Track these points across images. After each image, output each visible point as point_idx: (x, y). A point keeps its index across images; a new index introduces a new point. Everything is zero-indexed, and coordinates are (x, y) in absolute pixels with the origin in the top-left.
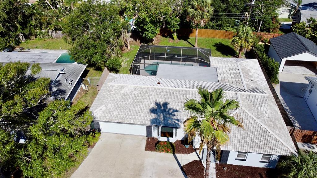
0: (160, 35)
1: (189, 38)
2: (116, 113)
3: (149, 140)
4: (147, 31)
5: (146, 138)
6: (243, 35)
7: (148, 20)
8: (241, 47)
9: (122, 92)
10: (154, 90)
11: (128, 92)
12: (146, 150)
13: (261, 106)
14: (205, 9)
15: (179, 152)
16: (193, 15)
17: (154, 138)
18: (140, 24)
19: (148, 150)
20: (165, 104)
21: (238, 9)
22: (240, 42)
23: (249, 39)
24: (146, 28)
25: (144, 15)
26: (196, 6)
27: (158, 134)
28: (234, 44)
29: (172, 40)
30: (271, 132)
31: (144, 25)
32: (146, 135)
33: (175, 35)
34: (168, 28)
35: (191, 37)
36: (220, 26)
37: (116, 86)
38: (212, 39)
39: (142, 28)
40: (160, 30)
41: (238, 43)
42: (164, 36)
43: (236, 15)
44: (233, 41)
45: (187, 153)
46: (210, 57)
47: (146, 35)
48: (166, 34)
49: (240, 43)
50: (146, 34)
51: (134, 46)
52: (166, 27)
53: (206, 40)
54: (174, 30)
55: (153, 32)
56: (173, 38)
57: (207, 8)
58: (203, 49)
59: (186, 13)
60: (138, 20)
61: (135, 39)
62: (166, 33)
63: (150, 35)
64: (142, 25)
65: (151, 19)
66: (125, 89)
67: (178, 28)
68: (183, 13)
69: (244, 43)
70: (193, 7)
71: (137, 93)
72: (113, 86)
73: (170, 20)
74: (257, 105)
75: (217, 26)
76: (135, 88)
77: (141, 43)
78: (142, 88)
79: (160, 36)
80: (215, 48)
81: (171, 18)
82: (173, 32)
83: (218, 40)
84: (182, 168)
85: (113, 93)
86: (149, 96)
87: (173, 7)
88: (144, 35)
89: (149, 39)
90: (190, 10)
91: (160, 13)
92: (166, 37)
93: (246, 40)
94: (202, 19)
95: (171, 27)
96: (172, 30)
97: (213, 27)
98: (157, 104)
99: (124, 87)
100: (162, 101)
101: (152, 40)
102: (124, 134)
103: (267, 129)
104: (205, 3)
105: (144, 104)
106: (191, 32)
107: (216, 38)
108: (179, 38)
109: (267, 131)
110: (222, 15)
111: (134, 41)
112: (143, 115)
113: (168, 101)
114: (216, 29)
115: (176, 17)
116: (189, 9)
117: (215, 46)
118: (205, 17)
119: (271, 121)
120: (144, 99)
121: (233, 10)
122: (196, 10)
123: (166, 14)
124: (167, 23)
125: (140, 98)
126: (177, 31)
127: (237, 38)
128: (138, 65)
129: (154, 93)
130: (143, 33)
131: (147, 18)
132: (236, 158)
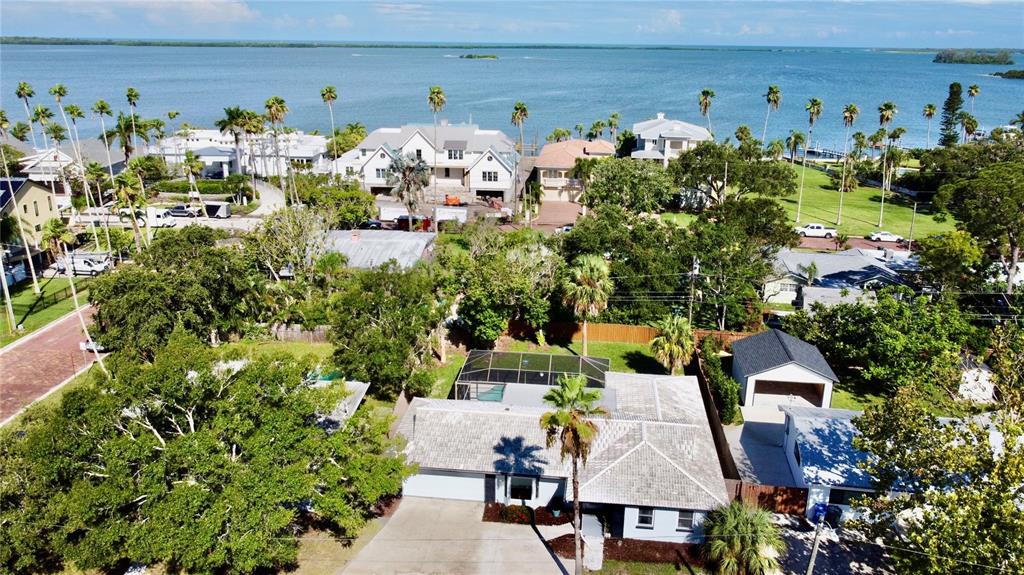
0: (509, 335)
1: (571, 343)
2: (433, 454)
3: (490, 505)
4: (484, 324)
5: (484, 505)
6: (673, 332)
7: (485, 303)
8: (671, 355)
9: (444, 421)
10: (499, 418)
11: (454, 422)
12: (484, 520)
13: (681, 443)
14: (597, 284)
15: (542, 522)
16: (574, 294)
17: (498, 504)
18: (469, 311)
19: (487, 520)
20: (519, 440)
21: (670, 284)
22: (667, 346)
23: (683, 339)
24: (482, 319)
25: (477, 293)
26: (579, 277)
27: (506, 495)
28: (657, 350)
29: (534, 345)
30: (691, 478)
31: (477, 312)
32: (483, 499)
33: (541, 336)
34: (526, 320)
35: (576, 339)
36: (636, 319)
37: (432, 413)
38: (621, 343)
39: (472, 318)
40: (510, 324)
41: (663, 349)
42: (517, 337)
43: (666, 294)
44: (655, 344)
45: (555, 524)
46: (606, 373)
47: (481, 333)
48: (521, 334)
49: (666, 349)
50: (480, 330)
51: (453, 357)
52: (522, 317)
53: (607, 346)
54: (538, 324)
55: (495, 325)
56: (536, 342)
57: (601, 281)
58: (594, 359)
59: (560, 291)
60: (465, 303)
61: (456, 342)
62: (522, 330)
63: (490, 332)
64: (473, 313)
65: (492, 301)
66: (447, 416)
67: (546, 319)
68: (555, 291)
69: (676, 348)
70: (574, 280)
71: (469, 423)
72: (428, 412)
73: (530, 303)
74: (675, 441)
75: (630, 317)
76: (466, 415)
77: (467, 350)
78: (477, 415)
79: (509, 338)
80: (626, 361)
81: (531, 299)
82: (537, 329)
83: (633, 346)
84: (546, 544)
85: (428, 423)
86: (491, 428)
87: (535, 278)
88: (477, 333)
89: (486, 341)
90: (568, 285)
91: (511, 290)
92: (523, 339)
93: (679, 343)
94: (592, 302)
95: (532, 317)
96: (534, 325)
97: (621, 320)
98: (504, 440)
99: (446, 413)
100: (512, 436)
101: (490, 344)
102: (444, 499)
103: (684, 472)
104: (596, 273)
105: (482, 441)
106: (576, 329)
107: (630, 342)
108: (550, 341)
109: (684, 476)
110: (639, 295)
111: (454, 347)
112: (479, 457)
113: (524, 436)
114: (629, 323)
115: (542, 298)
116: (567, 282)
117: (624, 358)
118: (598, 298)
119: (696, 465)
120: (482, 433)
121: (657, 284)
122: (579, 284)
123: (520, 293)
124: (524, 310)
125: (474, 431)
126: (545, 327)
127: (661, 339)
128: (466, 386)
129: (498, 424)
130: (473, 328)
131: (483, 300)
132: (637, 524)
